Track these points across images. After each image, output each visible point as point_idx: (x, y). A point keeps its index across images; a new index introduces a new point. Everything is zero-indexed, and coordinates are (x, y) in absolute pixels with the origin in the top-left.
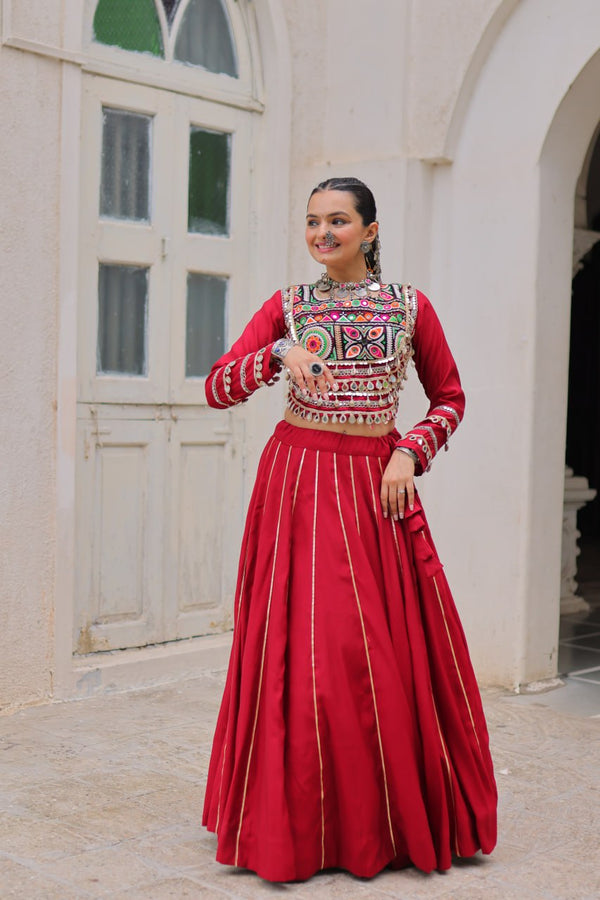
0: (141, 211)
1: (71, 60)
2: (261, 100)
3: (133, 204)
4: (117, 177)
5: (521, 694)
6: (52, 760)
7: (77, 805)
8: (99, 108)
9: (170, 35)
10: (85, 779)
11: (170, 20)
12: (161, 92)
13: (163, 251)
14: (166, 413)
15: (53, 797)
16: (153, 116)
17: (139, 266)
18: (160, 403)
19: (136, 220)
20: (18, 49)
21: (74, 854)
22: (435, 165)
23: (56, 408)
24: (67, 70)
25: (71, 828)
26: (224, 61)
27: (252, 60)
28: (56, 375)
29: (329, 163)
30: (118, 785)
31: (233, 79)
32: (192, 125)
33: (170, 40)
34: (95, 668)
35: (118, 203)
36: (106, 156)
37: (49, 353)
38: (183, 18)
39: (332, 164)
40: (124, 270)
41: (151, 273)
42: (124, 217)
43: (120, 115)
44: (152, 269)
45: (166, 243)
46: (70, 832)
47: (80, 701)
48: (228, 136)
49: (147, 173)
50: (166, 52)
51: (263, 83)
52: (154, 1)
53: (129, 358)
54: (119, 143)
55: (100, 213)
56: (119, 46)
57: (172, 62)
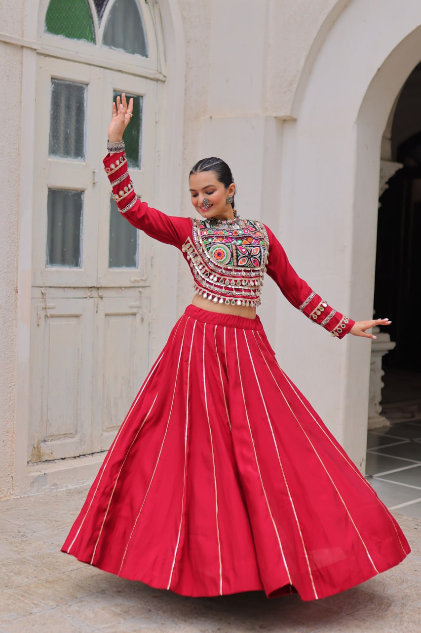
0: (78, 151)
1: (30, 46)
2: (163, 72)
3: (72, 146)
4: (62, 128)
6: (11, 543)
7: (28, 578)
8: (50, 79)
9: (99, 27)
10: (34, 558)
11: (100, 17)
12: (92, 67)
13: (94, 180)
14: (95, 293)
15: (12, 572)
16: (87, 85)
17: (77, 191)
18: (90, 286)
19: (74, 158)
21: (24, 616)
22: (285, 120)
23: (17, 292)
24: (25, 50)
25: (22, 596)
26: (139, 46)
27: (157, 45)
28: (17, 267)
29: (211, 117)
30: (57, 562)
31: (144, 58)
32: (114, 91)
33: (100, 30)
34: (43, 473)
35: (62, 146)
36: (54, 113)
37: (12, 253)
38: (109, 15)
39: (213, 118)
40: (66, 193)
41: (85, 195)
42: (66, 156)
43: (64, 84)
44: (86, 192)
45: (96, 173)
46: (22, 599)
47: (32, 496)
48: (141, 98)
49: (83, 125)
50: (97, 39)
51: (166, 61)
52: (88, 3)
53: (69, 255)
54: (63, 104)
55: (49, 153)
56: (64, 35)
57: (101, 47)
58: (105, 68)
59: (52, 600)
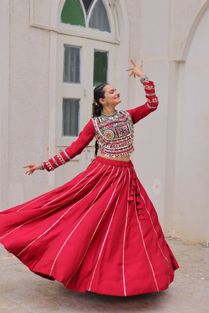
0: (77, 80)
1: (53, 30)
2: (119, 40)
3: (74, 78)
4: (69, 69)
7: (56, 291)
8: (63, 45)
9: (87, 19)
11: (87, 14)
12: (84, 39)
13: (85, 94)
14: (86, 149)
15: (48, 288)
16: (81, 47)
17: (77, 99)
19: (75, 83)
20: (35, 27)
21: (54, 310)
22: (179, 62)
23: (48, 149)
24: (51, 32)
25: (53, 300)
26: (106, 27)
27: (115, 26)
28: (48, 138)
29: (142, 61)
31: (109, 33)
32: (94, 50)
33: (87, 21)
35: (69, 77)
36: (65, 62)
37: (46, 131)
38: (92, 13)
39: (143, 61)
40: (71, 101)
41: (81, 101)
42: (71, 82)
43: (70, 48)
44: (81, 100)
45: (86, 91)
46: (53, 302)
48: (107, 53)
49: (79, 67)
50: (86, 25)
51: (119, 34)
52: (82, 7)
53: (73, 131)
54: (69, 57)
55: (63, 81)
56: (70, 24)
57: (88, 28)
58: (90, 39)
59: (68, 302)
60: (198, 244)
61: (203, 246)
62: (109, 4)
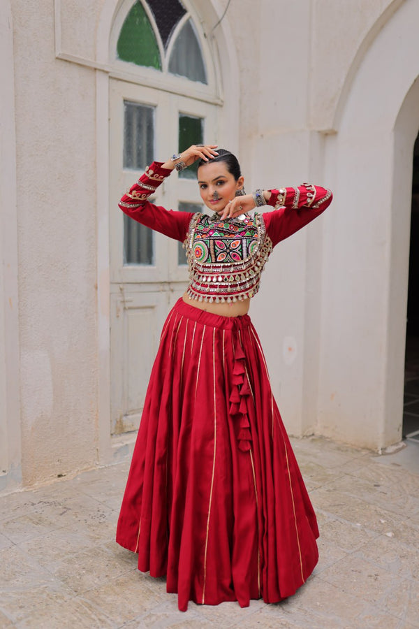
1: (102, 69)
2: (222, 97)
4: (135, 144)
5: (382, 454)
8: (122, 101)
9: (165, 57)
11: (166, 48)
12: (160, 92)
14: (166, 287)
16: (155, 107)
18: (163, 280)
20: (66, 61)
22: (326, 134)
23: (96, 288)
24: (98, 72)
26: (200, 75)
28: (96, 267)
29: (262, 136)
31: (205, 85)
32: (180, 113)
33: (165, 61)
34: (125, 443)
35: (135, 161)
36: (127, 131)
37: (92, 254)
38: (173, 47)
39: (264, 136)
42: (138, 169)
43: (134, 106)
45: (165, 184)
47: (115, 466)
48: (202, 120)
49: (152, 142)
50: (163, 67)
51: (223, 88)
52: (155, 36)
53: (144, 255)
54: (135, 123)
55: (124, 167)
56: (133, 63)
57: (168, 74)
58: (171, 92)
60: (364, 448)
61: (371, 453)
62: (205, 35)
